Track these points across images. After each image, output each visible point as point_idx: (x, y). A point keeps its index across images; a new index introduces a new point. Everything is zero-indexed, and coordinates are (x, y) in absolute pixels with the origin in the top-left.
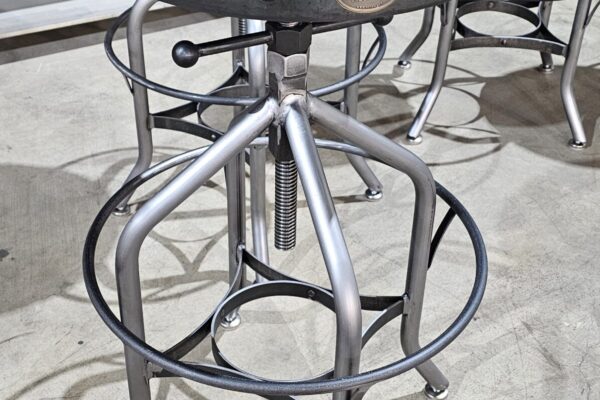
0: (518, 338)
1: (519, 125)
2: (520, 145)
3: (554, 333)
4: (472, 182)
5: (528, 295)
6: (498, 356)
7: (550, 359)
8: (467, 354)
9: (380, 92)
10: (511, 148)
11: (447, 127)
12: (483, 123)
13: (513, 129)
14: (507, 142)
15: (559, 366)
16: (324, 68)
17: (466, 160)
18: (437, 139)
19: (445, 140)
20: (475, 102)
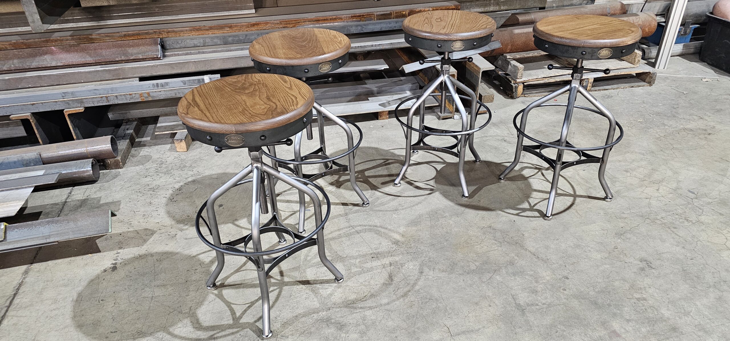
0: (384, 267)
1: (447, 185)
2: (441, 193)
3: (399, 268)
4: (409, 206)
5: (399, 253)
6: (372, 272)
7: (391, 277)
8: (361, 269)
9: (397, 163)
10: (437, 194)
11: (415, 181)
12: (432, 183)
13: (443, 186)
14: (436, 192)
15: (392, 280)
16: (381, 150)
17: (413, 197)
18: (409, 186)
19: (411, 187)
20: (435, 172)
